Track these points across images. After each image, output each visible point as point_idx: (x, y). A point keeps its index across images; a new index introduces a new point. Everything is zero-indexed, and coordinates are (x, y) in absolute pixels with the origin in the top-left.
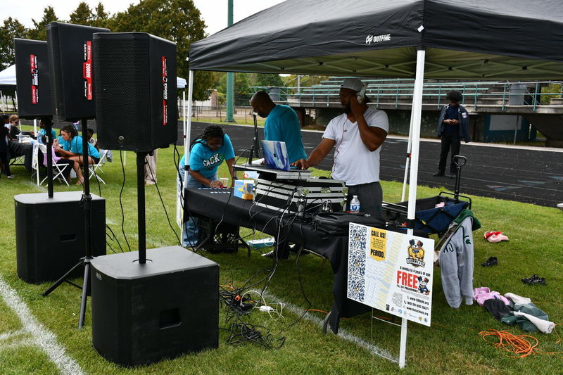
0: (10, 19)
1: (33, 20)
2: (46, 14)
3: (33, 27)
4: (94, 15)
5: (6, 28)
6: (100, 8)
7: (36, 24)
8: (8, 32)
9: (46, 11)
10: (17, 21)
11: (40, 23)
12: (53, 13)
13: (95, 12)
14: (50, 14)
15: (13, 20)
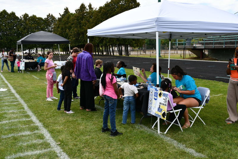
0: (49, 14)
1: (60, 14)
2: (65, 11)
3: (60, 17)
4: (87, 9)
5: (48, 18)
6: (90, 6)
7: (61, 15)
8: (49, 20)
9: (65, 9)
10: (52, 15)
11: (62, 15)
12: (68, 10)
13: (88, 8)
14: (67, 10)
15: (51, 15)
